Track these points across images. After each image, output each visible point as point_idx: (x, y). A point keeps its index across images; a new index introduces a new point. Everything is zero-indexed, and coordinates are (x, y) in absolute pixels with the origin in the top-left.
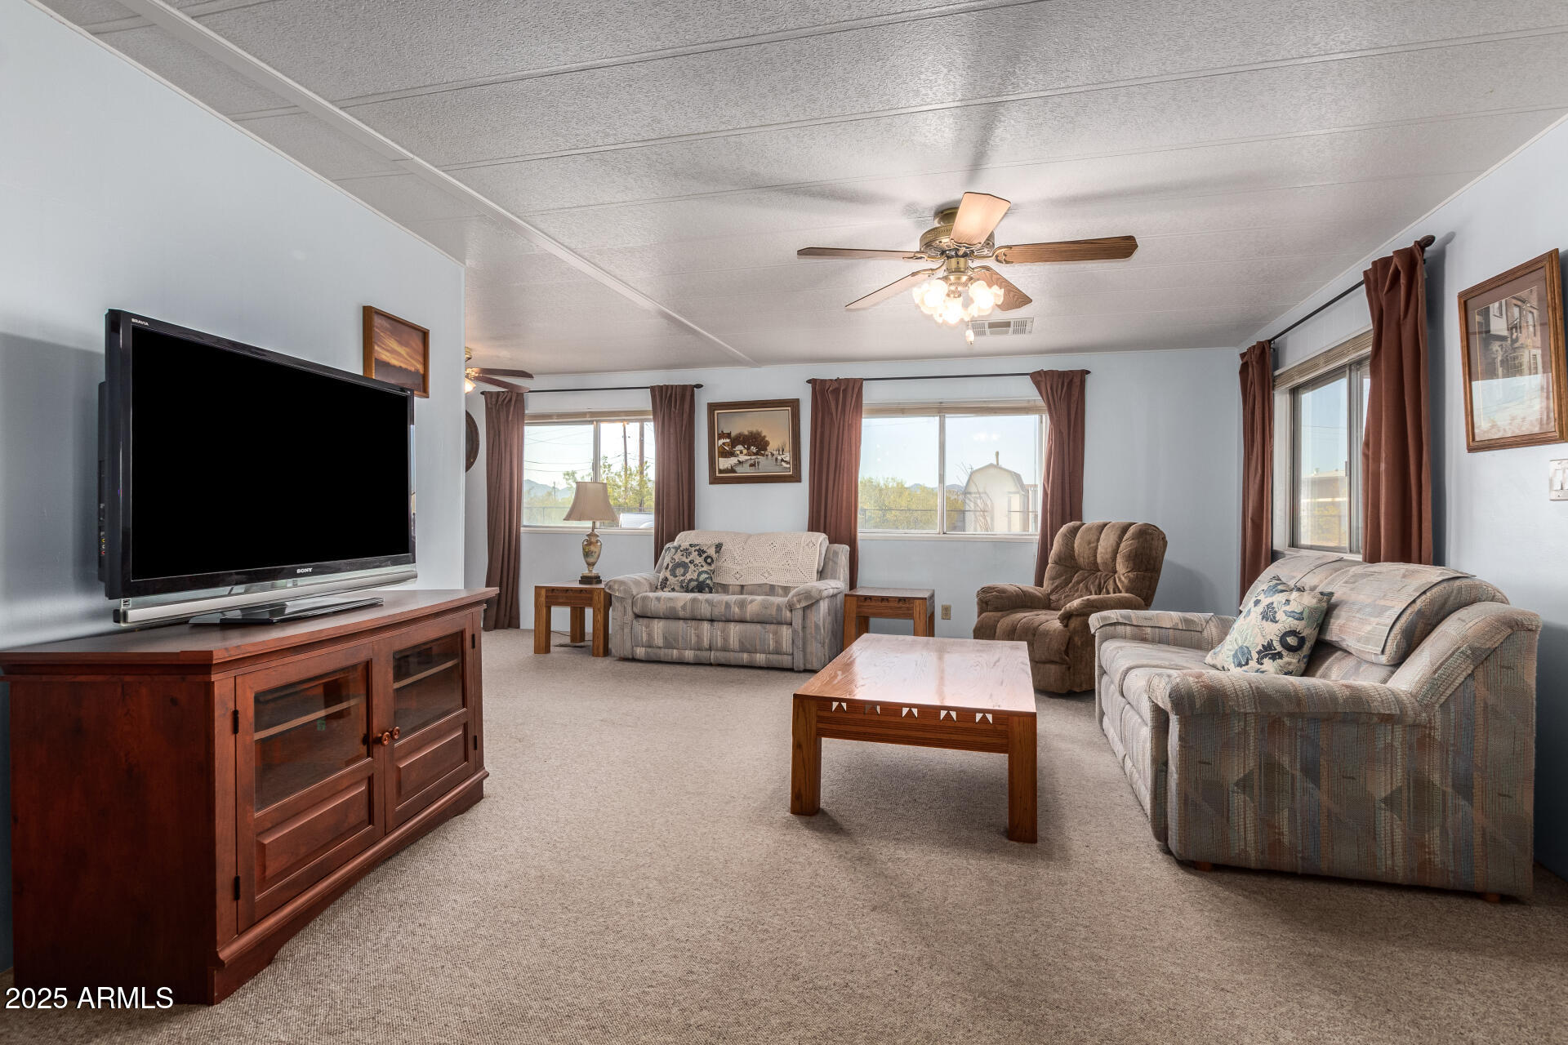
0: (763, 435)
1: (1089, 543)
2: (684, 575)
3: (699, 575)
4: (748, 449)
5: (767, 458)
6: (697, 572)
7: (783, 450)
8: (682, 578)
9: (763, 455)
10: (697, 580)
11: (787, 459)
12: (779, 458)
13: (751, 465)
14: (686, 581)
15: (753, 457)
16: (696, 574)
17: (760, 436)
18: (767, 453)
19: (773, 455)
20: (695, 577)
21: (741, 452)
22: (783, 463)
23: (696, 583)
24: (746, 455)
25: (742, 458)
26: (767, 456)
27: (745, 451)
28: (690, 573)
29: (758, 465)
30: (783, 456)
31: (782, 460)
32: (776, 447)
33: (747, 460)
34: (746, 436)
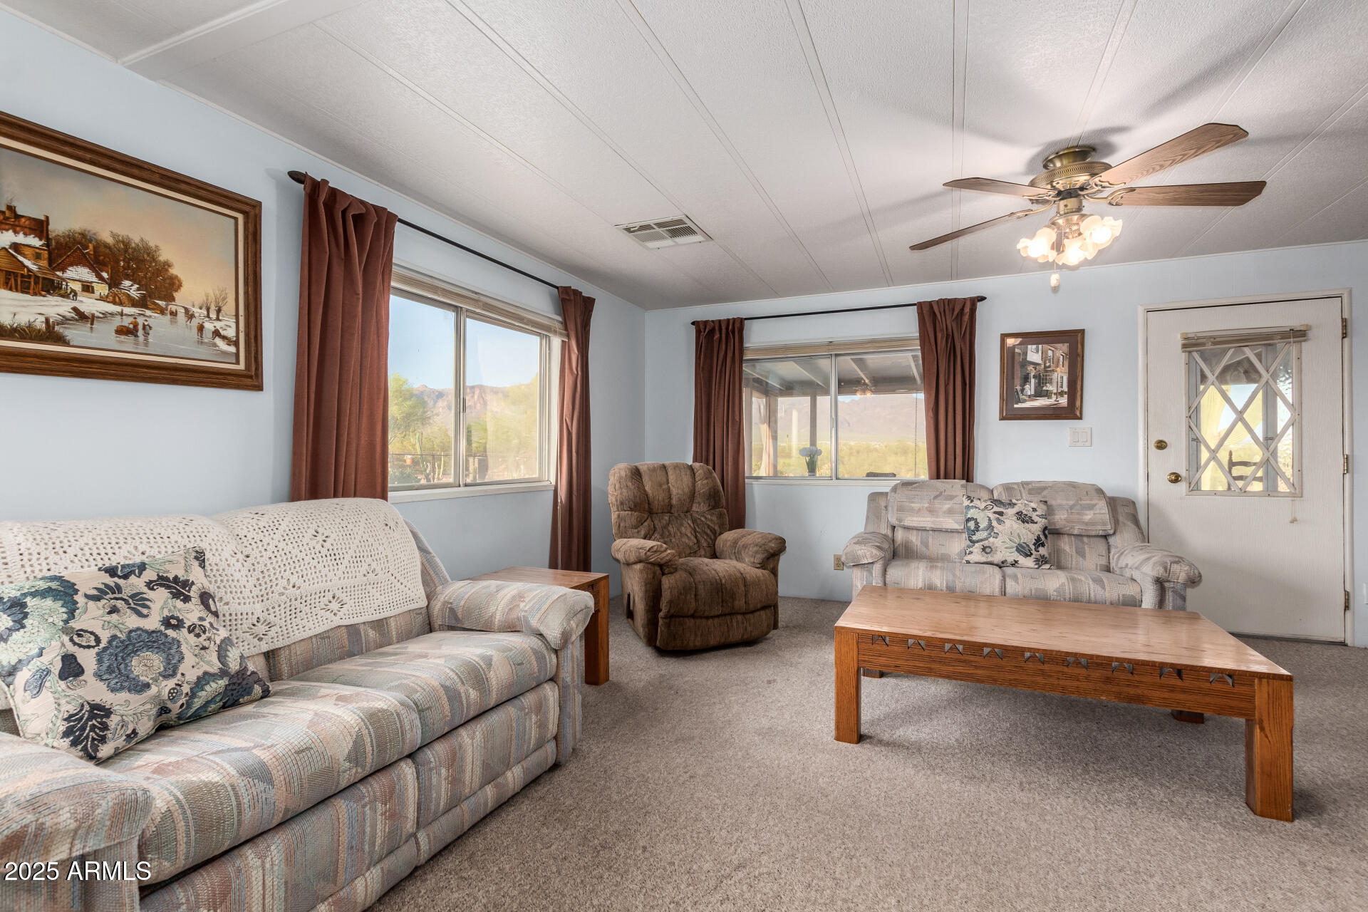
0: (162, 258)
1: (661, 485)
2: (170, 671)
3: (222, 656)
4: (114, 283)
5: (173, 322)
6: (213, 648)
7: (219, 311)
8: (171, 683)
9: (162, 311)
10: (224, 673)
11: (231, 333)
12: (209, 326)
13: (122, 331)
14: (186, 689)
15: (128, 310)
16: (212, 656)
17: (154, 259)
18: (172, 307)
19: (190, 316)
20: (214, 666)
21: (88, 288)
22: (218, 341)
23: (223, 683)
24: (102, 299)
25: (89, 305)
26: (174, 314)
27: (102, 289)
28: (189, 659)
29: (146, 334)
30: (218, 325)
31: (216, 333)
32: (200, 299)
33: (106, 315)
34: (106, 246)
